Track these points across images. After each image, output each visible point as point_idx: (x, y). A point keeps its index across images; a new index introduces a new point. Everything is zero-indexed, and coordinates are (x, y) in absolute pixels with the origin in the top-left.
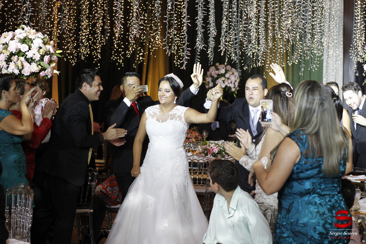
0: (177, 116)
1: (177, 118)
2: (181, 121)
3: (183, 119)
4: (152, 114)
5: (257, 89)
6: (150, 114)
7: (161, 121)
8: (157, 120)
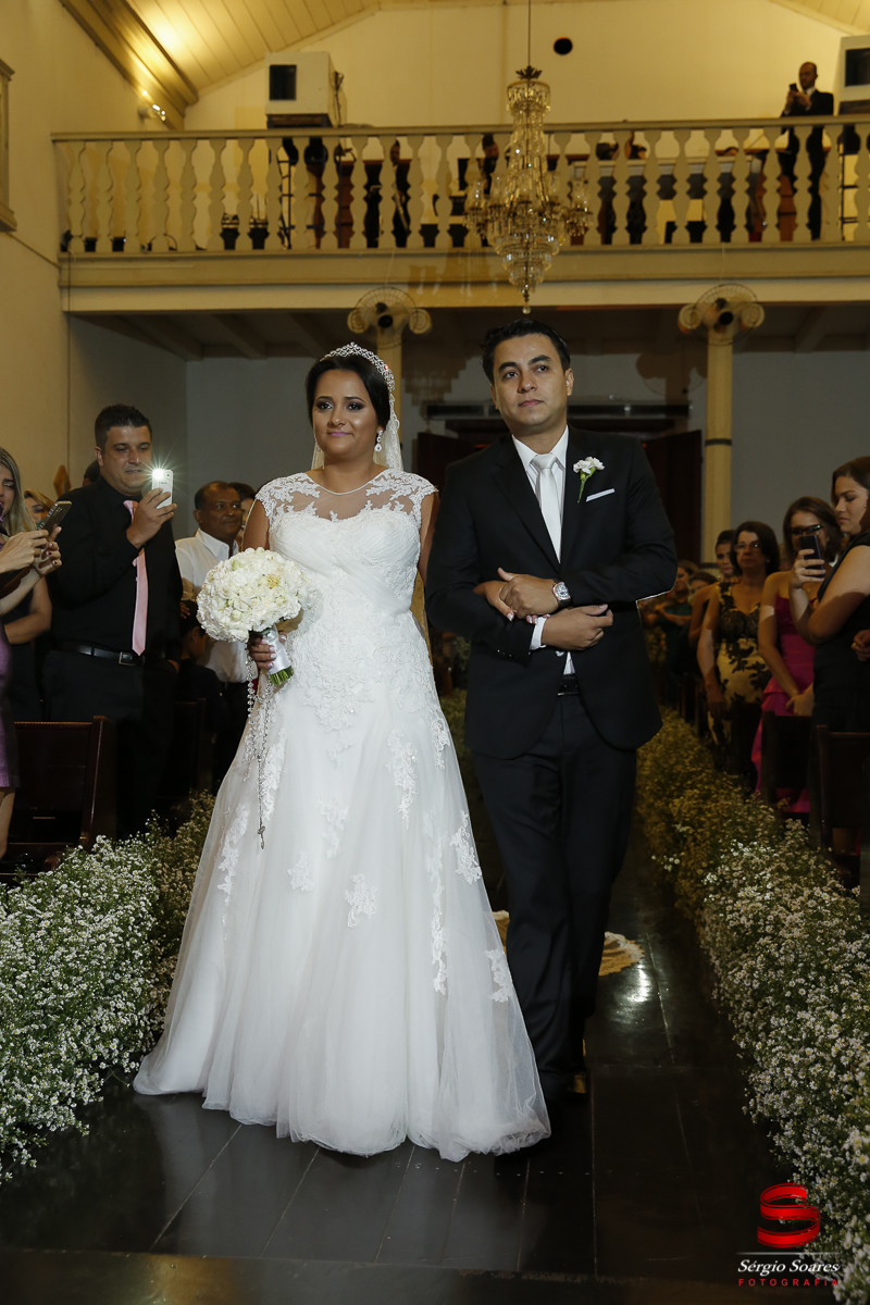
0: (394, 497)
1: (397, 502)
2: (410, 516)
7: (334, 516)
8: (317, 513)
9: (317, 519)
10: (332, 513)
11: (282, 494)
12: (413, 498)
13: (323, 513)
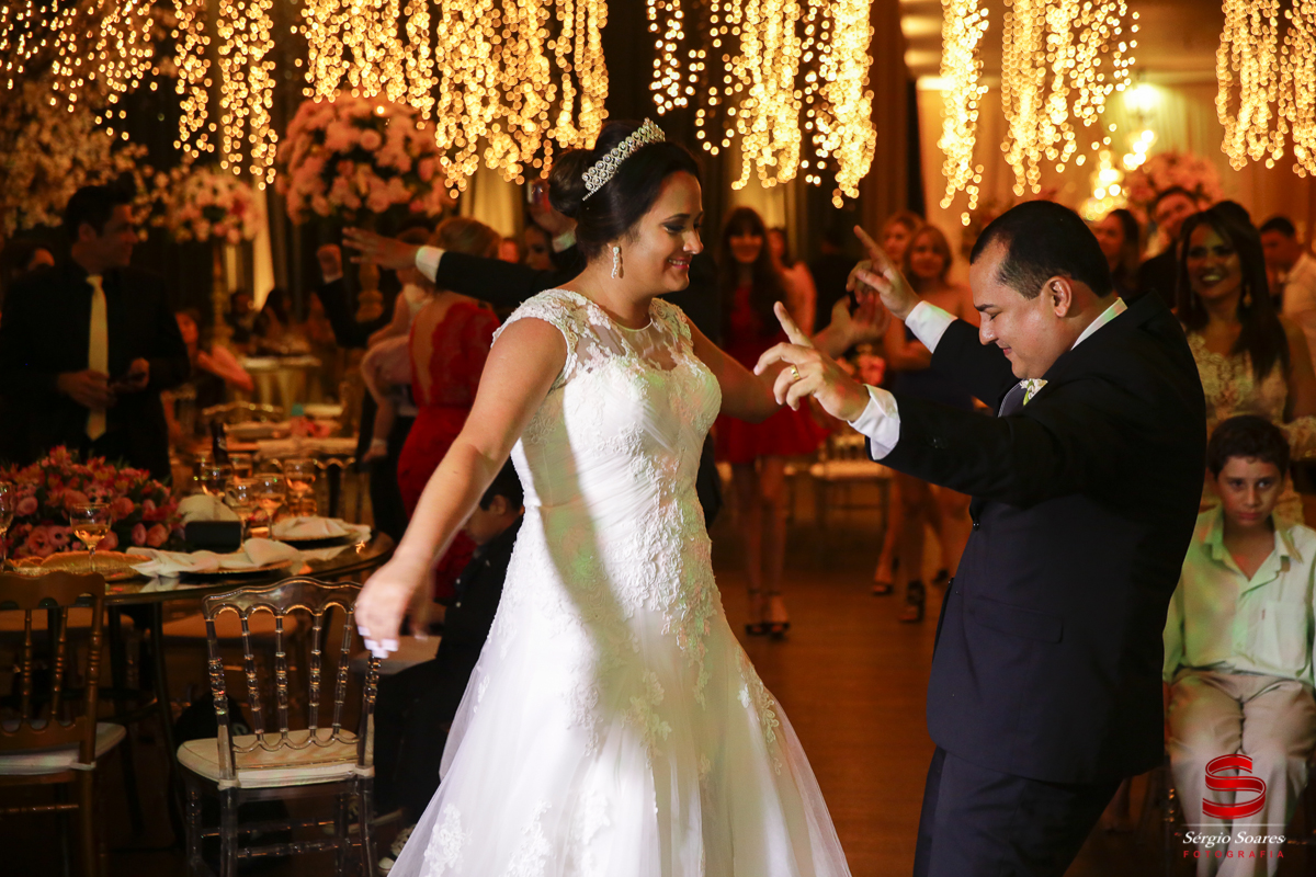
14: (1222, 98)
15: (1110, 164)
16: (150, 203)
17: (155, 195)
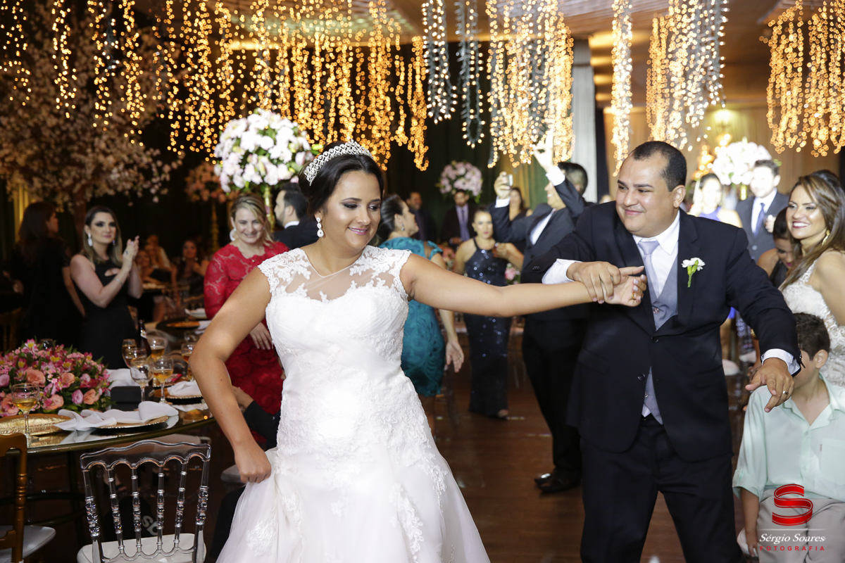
0: (375, 274)
1: (378, 279)
2: (392, 289)
3: (398, 282)
4: (289, 280)
5: (648, 191)
6: (281, 280)
7: (324, 297)
8: (308, 294)
9: (309, 300)
10: (321, 293)
11: (286, 275)
12: (392, 272)
13: (313, 295)
14: (770, 113)
15: (707, 152)
16: (160, 181)
17: (163, 176)
